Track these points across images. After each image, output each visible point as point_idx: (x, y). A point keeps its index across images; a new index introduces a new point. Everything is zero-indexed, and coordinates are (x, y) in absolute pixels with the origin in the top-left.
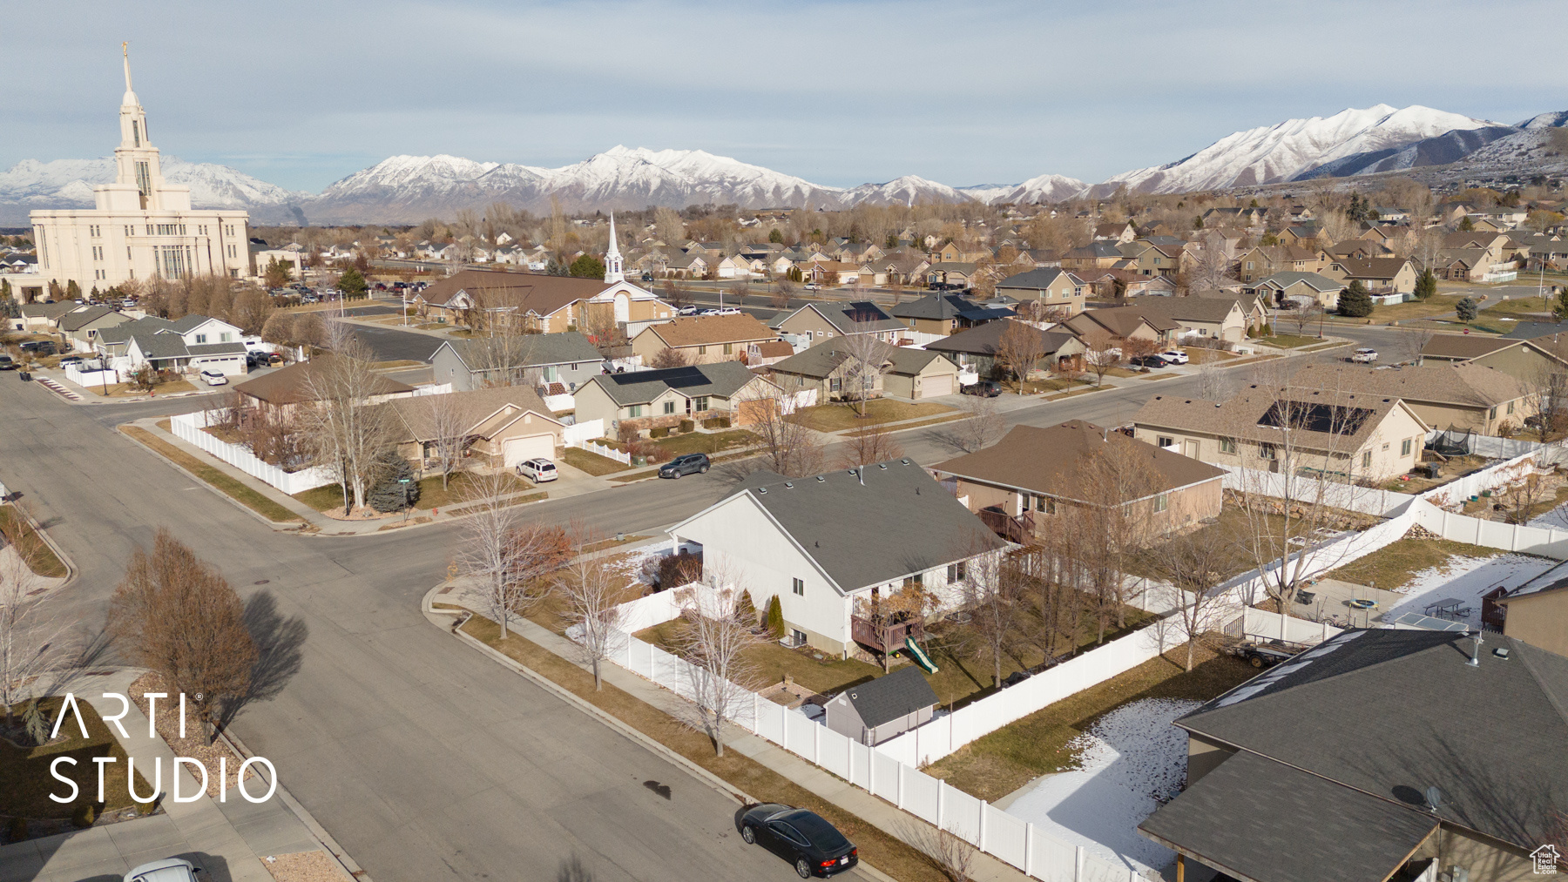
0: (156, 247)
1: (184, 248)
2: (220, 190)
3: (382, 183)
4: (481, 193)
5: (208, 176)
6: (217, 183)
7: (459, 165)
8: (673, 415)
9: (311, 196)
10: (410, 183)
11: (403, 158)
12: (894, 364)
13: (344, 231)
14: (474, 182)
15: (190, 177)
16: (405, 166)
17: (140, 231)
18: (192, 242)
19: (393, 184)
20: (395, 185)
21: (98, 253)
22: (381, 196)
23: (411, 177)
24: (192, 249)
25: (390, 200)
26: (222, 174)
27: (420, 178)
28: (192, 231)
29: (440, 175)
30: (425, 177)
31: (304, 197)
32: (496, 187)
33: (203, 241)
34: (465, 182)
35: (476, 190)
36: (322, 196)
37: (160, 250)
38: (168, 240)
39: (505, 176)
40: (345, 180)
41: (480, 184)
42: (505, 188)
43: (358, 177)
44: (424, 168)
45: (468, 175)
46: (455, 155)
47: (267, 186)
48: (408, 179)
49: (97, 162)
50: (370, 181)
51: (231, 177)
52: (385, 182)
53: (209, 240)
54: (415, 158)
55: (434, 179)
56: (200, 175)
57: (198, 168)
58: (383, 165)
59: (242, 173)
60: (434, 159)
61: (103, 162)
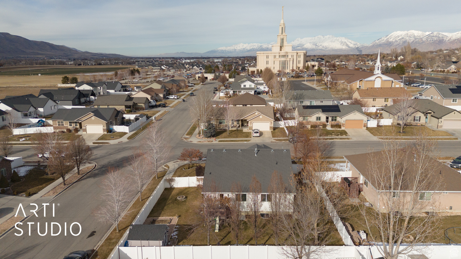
0: (280, 61)
1: (287, 61)
2: (342, 44)
3: (390, 40)
4: (423, 42)
5: (340, 40)
6: (342, 42)
7: (417, 33)
8: (320, 121)
9: (367, 45)
10: (399, 40)
11: (398, 32)
12: (434, 113)
13: (354, 56)
14: (421, 39)
15: (335, 41)
16: (399, 34)
17: (277, 57)
18: (289, 60)
19: (393, 40)
20: (394, 41)
21: (267, 63)
22: (389, 44)
23: (400, 38)
24: (289, 61)
25: (391, 45)
26: (344, 40)
27: (403, 38)
28: (290, 57)
29: (410, 37)
30: (404, 38)
31: (365, 45)
32: (429, 40)
33: (292, 60)
34: (418, 39)
35: (422, 41)
36: (371, 45)
37: (281, 62)
38: (283, 59)
39: (433, 36)
40: (378, 40)
41: (423, 39)
42: (432, 40)
43: (382, 39)
44: (405, 35)
45: (419, 36)
46: (416, 30)
47: (355, 43)
48: (399, 39)
49: (313, 38)
50: (386, 40)
51: (346, 41)
52: (391, 40)
53: (293, 59)
54: (402, 32)
55: (407, 38)
56: (338, 40)
57: (338, 38)
58: (391, 35)
59: (349, 39)
60: (409, 32)
61: (315, 38)
